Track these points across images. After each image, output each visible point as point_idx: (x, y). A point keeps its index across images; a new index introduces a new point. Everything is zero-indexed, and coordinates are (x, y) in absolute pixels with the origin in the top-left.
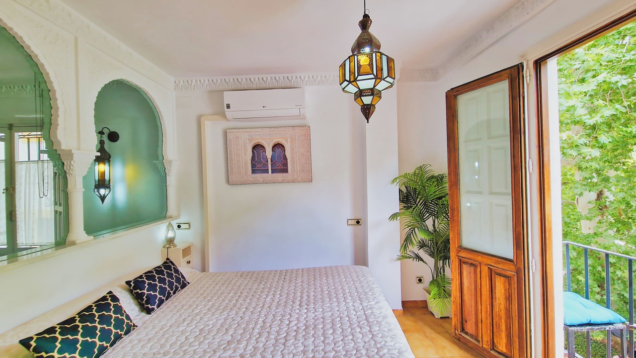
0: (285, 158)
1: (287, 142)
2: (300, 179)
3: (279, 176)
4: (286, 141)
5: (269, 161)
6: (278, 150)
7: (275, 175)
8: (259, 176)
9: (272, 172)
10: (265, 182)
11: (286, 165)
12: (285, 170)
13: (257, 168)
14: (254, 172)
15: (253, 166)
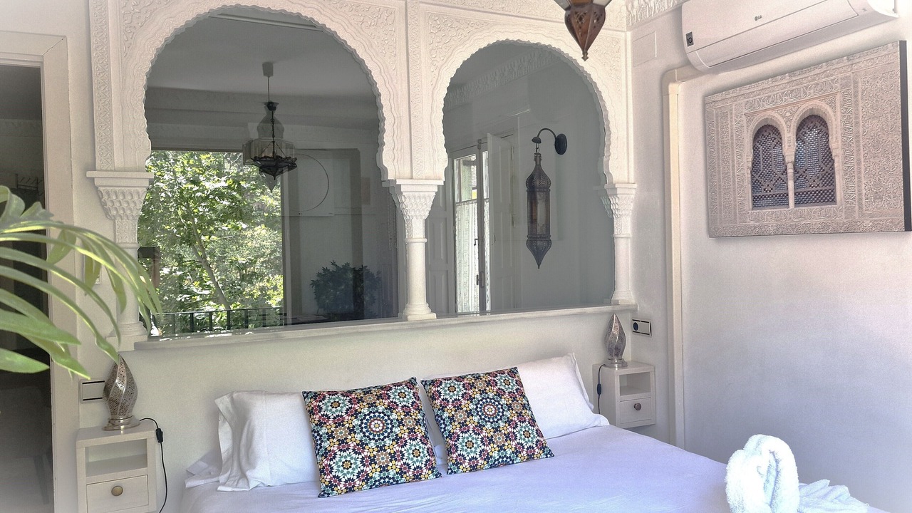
0: (828, 158)
1: (834, 108)
2: (868, 223)
3: (815, 214)
4: (832, 104)
5: (790, 171)
6: (811, 135)
7: (805, 209)
8: (769, 215)
9: (797, 203)
10: (783, 232)
11: (829, 178)
12: (827, 196)
13: (763, 193)
14: (757, 202)
15: (755, 185)
